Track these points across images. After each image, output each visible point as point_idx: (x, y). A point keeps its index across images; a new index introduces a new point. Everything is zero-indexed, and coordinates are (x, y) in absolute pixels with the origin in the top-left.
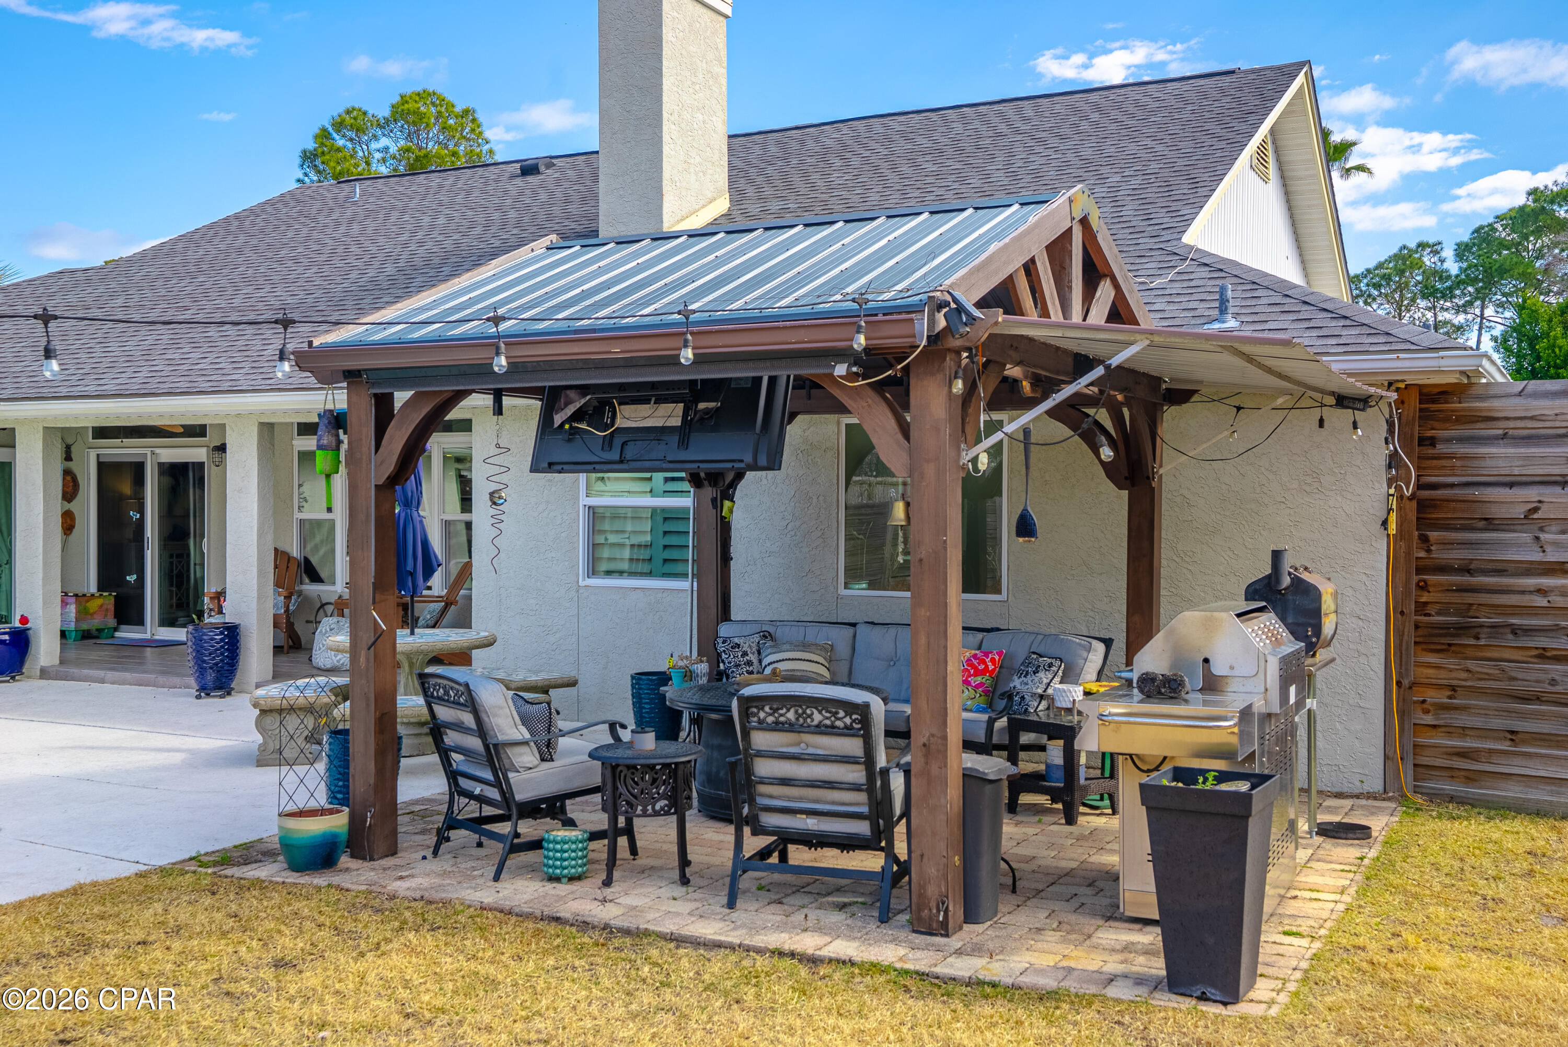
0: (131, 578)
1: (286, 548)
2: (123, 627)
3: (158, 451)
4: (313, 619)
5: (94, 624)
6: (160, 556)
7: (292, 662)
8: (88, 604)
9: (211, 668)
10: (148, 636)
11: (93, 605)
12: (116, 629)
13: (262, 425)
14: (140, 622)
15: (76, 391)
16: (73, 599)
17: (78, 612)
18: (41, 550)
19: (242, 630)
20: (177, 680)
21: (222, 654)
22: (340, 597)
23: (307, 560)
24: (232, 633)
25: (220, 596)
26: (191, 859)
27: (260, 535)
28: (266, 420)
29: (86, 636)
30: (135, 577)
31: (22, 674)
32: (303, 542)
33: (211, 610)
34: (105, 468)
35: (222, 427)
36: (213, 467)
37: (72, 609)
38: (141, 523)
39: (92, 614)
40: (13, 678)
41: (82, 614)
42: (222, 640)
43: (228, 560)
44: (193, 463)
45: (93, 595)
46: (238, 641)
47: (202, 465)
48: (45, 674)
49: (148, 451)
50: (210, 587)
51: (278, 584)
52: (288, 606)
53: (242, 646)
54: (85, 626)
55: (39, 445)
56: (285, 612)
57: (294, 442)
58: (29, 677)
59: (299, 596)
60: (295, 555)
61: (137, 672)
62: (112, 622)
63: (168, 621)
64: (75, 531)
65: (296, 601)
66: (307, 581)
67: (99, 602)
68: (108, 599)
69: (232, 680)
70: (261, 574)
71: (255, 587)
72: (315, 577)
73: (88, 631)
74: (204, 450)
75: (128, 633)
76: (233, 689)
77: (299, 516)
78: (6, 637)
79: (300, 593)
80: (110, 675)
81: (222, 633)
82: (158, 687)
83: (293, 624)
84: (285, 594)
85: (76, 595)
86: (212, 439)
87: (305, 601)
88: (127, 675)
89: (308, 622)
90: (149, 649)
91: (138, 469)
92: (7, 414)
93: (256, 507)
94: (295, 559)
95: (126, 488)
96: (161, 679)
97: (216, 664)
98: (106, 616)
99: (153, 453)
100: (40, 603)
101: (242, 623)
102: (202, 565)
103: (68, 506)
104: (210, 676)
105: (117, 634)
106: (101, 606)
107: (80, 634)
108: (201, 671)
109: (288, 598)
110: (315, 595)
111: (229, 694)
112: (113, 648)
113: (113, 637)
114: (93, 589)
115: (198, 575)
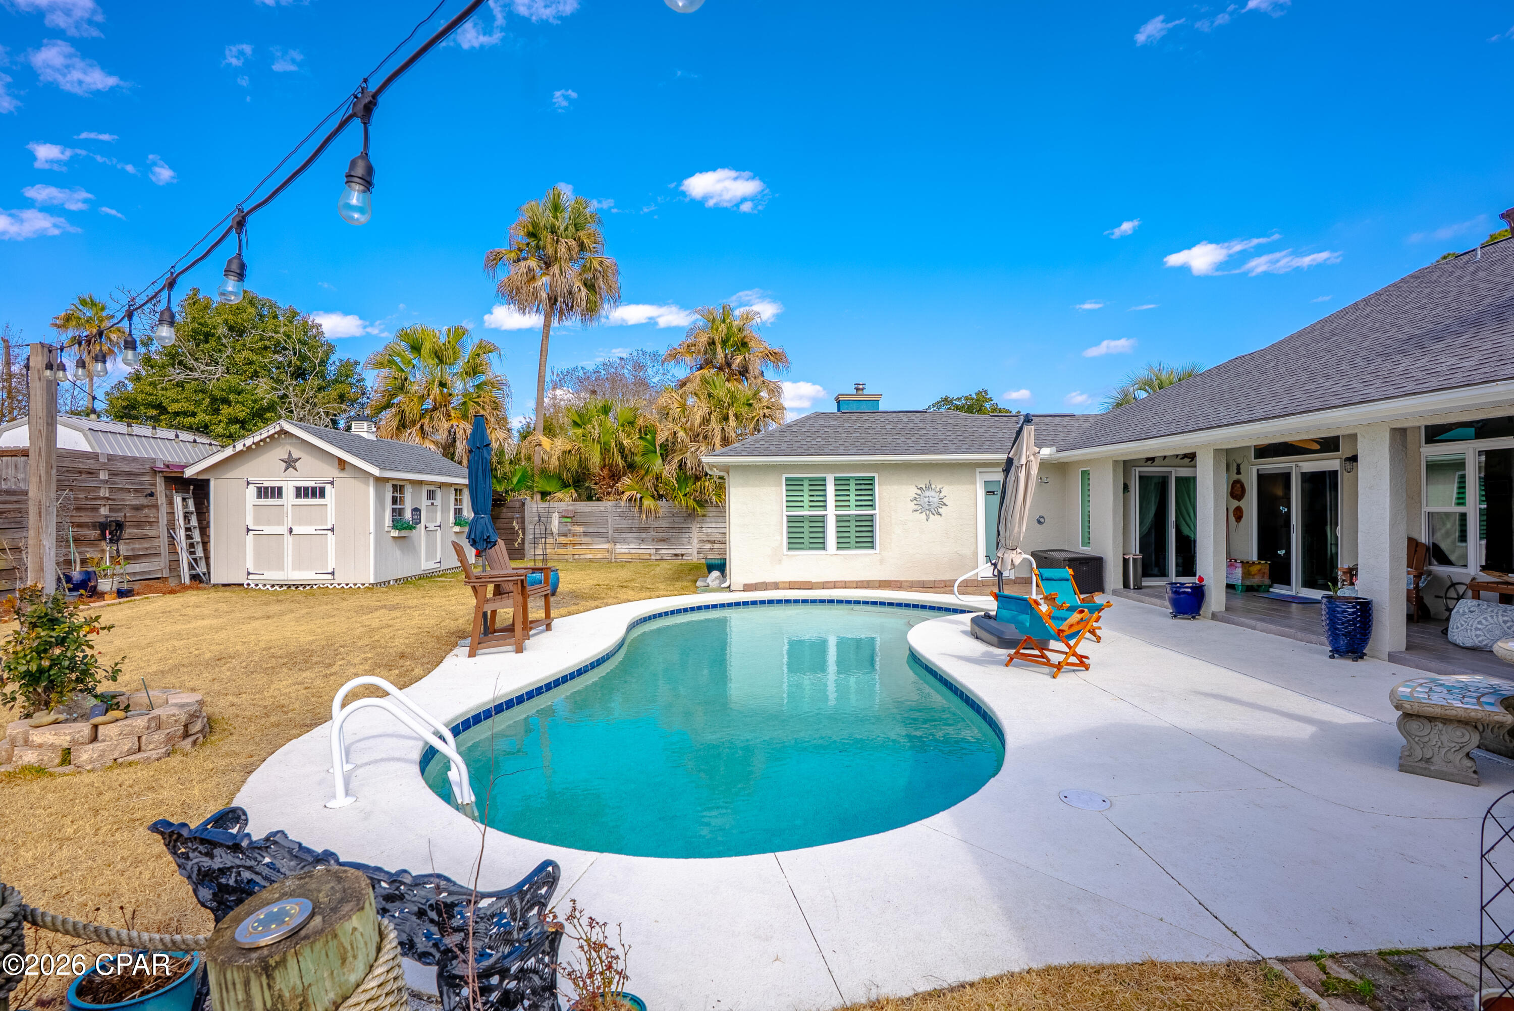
0: (1282, 552)
1: (1415, 536)
2: (1275, 585)
3: (1300, 464)
4: (1443, 595)
5: (1255, 581)
6: (1303, 538)
7: (1423, 633)
8: (1251, 569)
9: (1343, 635)
10: (1293, 593)
11: (1254, 569)
12: (1271, 586)
13: (1394, 430)
14: (1287, 582)
15: (1233, 421)
16: (1240, 565)
17: (1243, 573)
18: (1212, 532)
19: (1375, 607)
20: (1313, 637)
21: (1355, 625)
22: (1474, 579)
23: (1436, 547)
24: (1365, 609)
25: (1352, 573)
26: (1311, 958)
27: (1393, 524)
28: (1399, 426)
29: (1249, 589)
30: (1284, 552)
31: (1200, 615)
32: (1432, 530)
33: (1344, 581)
34: (1263, 478)
35: (1353, 437)
36: (1345, 473)
37: (1239, 572)
38: (1288, 515)
39: (1253, 575)
40: (1194, 617)
41: (1246, 574)
42: (1353, 613)
43: (1359, 545)
44: (1330, 471)
45: (1254, 562)
46: (1370, 615)
47: (1335, 473)
48: (1214, 616)
49: (1293, 465)
50: (1343, 563)
51: (1409, 565)
52: (1418, 584)
53: (1374, 618)
54: (1248, 583)
55: (1211, 461)
56: (1415, 588)
57: (1421, 450)
58: (1204, 617)
59: (1429, 575)
60: (1423, 541)
61: (1280, 625)
62: (1267, 581)
63: (1309, 583)
64: (1243, 519)
65: (1425, 580)
66: (1436, 563)
67: (1259, 567)
68: (1265, 565)
69: (1364, 647)
70: (1393, 558)
71: (1388, 569)
72: (1445, 560)
73: (1252, 586)
74: (1338, 461)
75: (1279, 590)
76: (1365, 654)
77: (1426, 509)
78: (1189, 590)
79: (1430, 573)
80: (1260, 624)
81: (1354, 607)
82: (1297, 639)
83: (1422, 598)
84: (1415, 573)
85: (1242, 562)
86: (1345, 450)
87: (1436, 580)
88: (1273, 627)
89: (1437, 597)
90: (1294, 605)
91: (1286, 477)
92: (1189, 441)
93: (1388, 501)
94: (1424, 545)
95: (1279, 492)
96: (1300, 635)
97: (1349, 632)
98: (1263, 577)
99: (1297, 466)
100: (1211, 568)
101: (1374, 600)
102: (1337, 545)
103: (1235, 503)
104: (1343, 642)
105: (1271, 590)
106: (1260, 570)
107: (1245, 588)
108: (1334, 635)
109: (1418, 577)
110: (1445, 576)
111: (1362, 658)
112: (1267, 600)
113: (1268, 591)
114: (1255, 558)
115: (1334, 551)
